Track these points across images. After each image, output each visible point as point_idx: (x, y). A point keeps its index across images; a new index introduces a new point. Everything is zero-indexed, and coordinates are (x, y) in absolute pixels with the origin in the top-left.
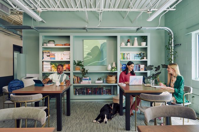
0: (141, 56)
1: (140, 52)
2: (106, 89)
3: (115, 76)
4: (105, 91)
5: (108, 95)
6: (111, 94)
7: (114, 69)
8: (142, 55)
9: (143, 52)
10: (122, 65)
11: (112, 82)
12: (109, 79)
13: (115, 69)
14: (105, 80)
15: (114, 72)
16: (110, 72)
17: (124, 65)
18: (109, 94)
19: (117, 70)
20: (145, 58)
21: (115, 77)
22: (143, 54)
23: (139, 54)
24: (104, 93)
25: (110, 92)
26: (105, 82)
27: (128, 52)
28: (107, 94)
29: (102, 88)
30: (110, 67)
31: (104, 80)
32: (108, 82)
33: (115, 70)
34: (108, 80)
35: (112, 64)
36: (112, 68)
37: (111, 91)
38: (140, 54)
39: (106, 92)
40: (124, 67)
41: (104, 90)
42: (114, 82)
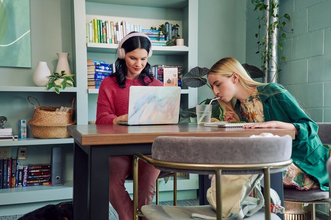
0: (166, 35)
1: (163, 22)
2: (29, 166)
3: (68, 109)
4: (23, 171)
5: (36, 187)
6: (50, 181)
7: (62, 80)
8: (171, 33)
9: (173, 23)
10: (97, 67)
11: (53, 133)
12: (41, 120)
13: (68, 78)
14: (23, 125)
15: (61, 90)
16: (43, 89)
17: (105, 65)
18: (41, 184)
19: (75, 85)
20: (180, 41)
21: (65, 113)
22: (175, 28)
23: (160, 30)
24: (18, 181)
25: (45, 173)
26: (24, 134)
27: (118, 20)
28: (32, 184)
29: (12, 162)
30: (44, 73)
31: (19, 127)
32: (38, 132)
33: (65, 85)
34: (38, 124)
35: (56, 62)
36: (55, 76)
37: (50, 173)
38: (162, 28)
39: (29, 174)
40: (103, 74)
41: (21, 168)
42: (64, 132)
